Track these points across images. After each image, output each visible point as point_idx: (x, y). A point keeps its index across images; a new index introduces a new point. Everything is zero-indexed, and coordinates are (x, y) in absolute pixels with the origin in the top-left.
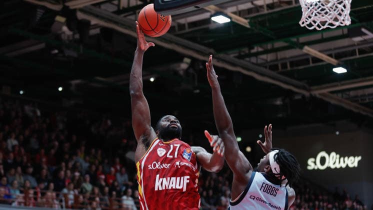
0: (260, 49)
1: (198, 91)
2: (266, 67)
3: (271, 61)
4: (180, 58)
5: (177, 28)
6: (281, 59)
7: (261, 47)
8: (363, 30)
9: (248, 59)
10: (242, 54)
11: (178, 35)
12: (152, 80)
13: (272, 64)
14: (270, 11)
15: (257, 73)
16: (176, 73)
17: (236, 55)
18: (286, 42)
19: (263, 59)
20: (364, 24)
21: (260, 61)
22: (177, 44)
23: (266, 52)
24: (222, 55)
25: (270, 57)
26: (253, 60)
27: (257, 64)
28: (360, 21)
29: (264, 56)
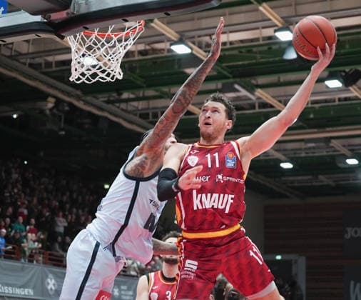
0: (132, 96)
1: (63, 133)
2: (136, 115)
3: (142, 109)
4: (44, 97)
5: (43, 66)
6: (154, 108)
7: (133, 93)
8: (237, 86)
9: (117, 105)
10: (112, 99)
11: (44, 73)
12: (15, 116)
13: (142, 112)
14: (141, 58)
15: (125, 120)
16: (42, 112)
17: (106, 99)
18: (157, 91)
19: (134, 106)
20: (238, 80)
21: (130, 108)
22: (41, 82)
23: (137, 99)
24: (88, 98)
25: (141, 105)
26: (123, 106)
27: (126, 111)
28: (234, 77)
29: (135, 104)
